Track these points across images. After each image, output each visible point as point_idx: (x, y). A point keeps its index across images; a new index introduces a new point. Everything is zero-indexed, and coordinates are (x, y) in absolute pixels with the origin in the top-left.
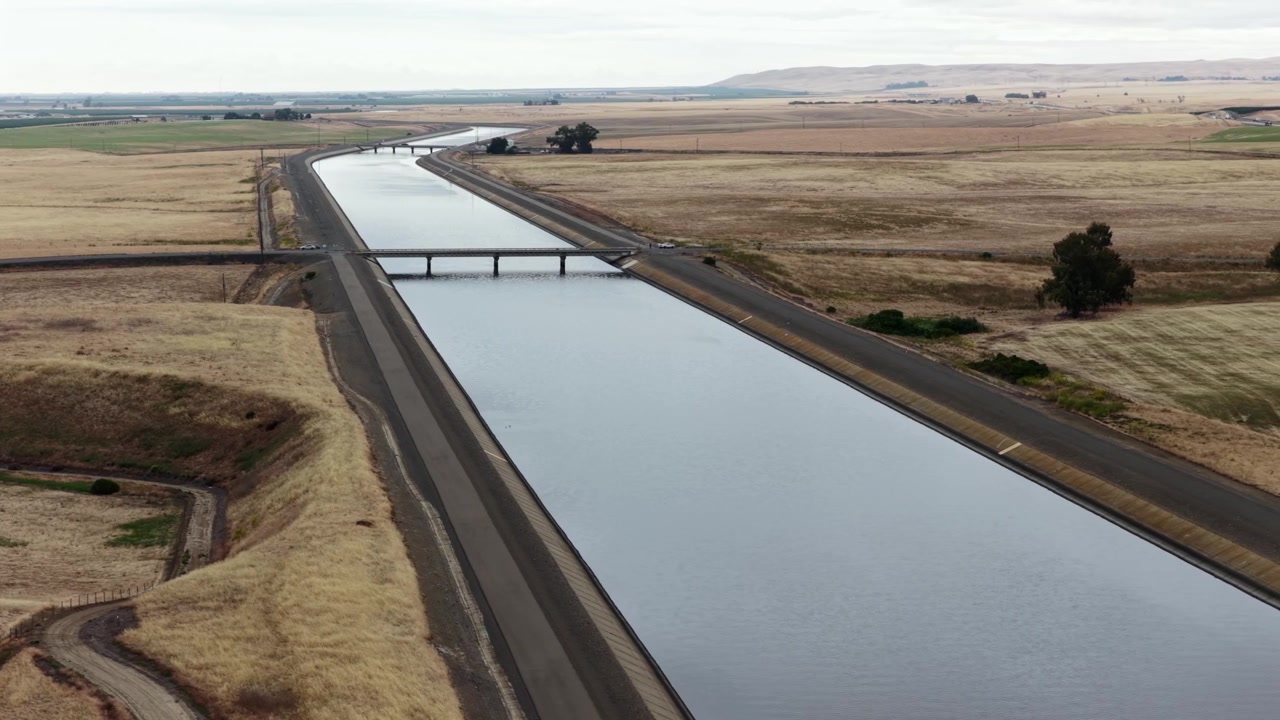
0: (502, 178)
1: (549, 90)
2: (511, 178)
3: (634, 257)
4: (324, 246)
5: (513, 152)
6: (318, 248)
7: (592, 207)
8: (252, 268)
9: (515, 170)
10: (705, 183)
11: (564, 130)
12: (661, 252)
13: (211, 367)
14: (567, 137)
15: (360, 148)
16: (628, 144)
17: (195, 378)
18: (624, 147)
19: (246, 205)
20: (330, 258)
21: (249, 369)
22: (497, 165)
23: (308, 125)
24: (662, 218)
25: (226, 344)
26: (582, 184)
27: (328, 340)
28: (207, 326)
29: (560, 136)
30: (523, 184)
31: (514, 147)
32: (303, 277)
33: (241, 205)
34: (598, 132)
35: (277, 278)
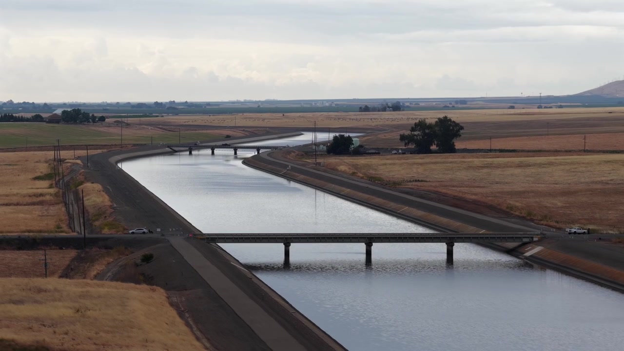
0: (354, 174)
1: (385, 100)
2: (365, 174)
3: (538, 243)
4: (159, 230)
5: (359, 152)
6: (150, 232)
7: (474, 197)
8: (72, 253)
9: (368, 166)
10: (603, 179)
11: (421, 125)
12: (572, 237)
13: (55, 332)
14: (425, 134)
15: (171, 150)
16: (498, 144)
17: (37, 342)
18: (493, 148)
19: (48, 198)
20: (168, 241)
21: (102, 334)
22: (344, 164)
23: (101, 129)
24: (562, 207)
25: (69, 312)
26: (451, 180)
27: (187, 315)
28: (38, 297)
29: (416, 133)
30: (380, 179)
31: (361, 146)
32: (139, 261)
33: (41, 198)
34: (462, 128)
35: (105, 262)
